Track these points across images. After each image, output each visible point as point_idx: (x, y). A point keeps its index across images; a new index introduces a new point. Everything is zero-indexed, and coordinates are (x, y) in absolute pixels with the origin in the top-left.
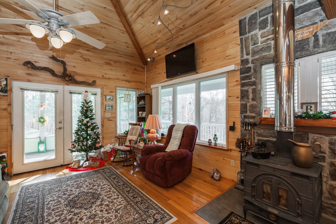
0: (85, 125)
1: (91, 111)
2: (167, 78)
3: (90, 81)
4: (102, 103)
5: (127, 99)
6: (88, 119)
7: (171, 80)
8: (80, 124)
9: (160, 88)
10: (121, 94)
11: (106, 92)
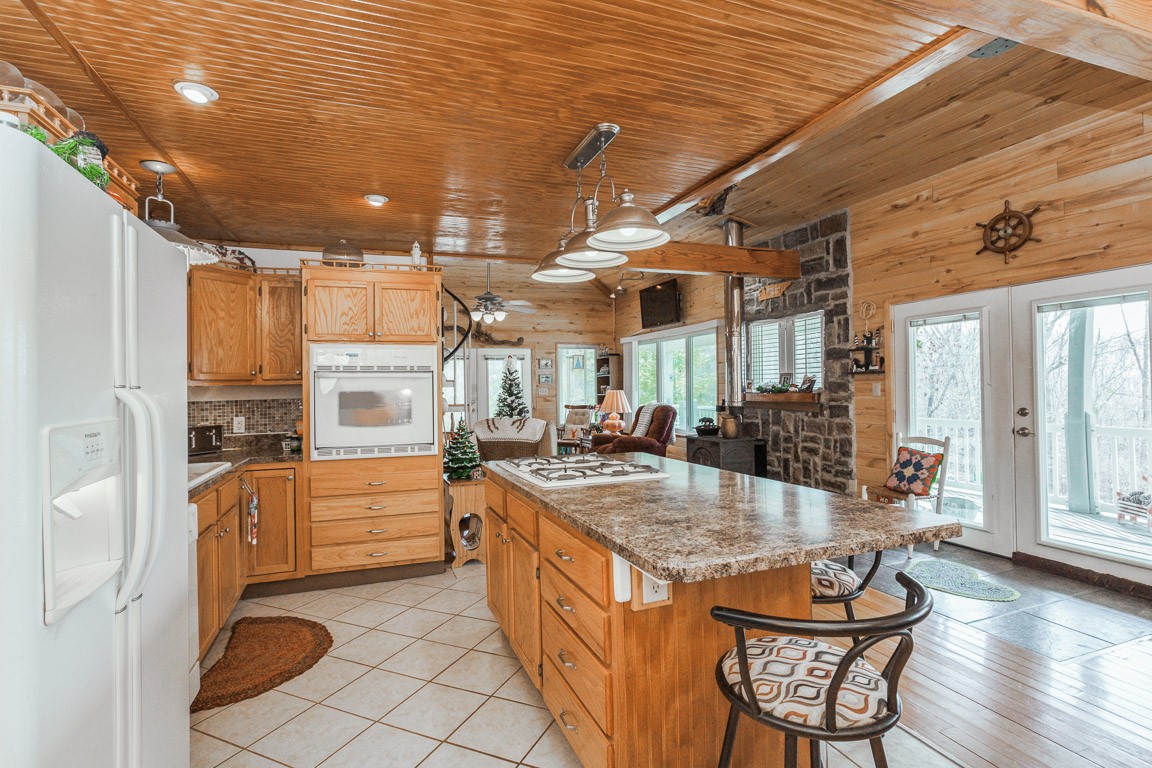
0: (509, 406)
1: (518, 385)
2: (644, 327)
3: (515, 340)
4: (533, 372)
5: (580, 365)
6: (513, 398)
7: (651, 331)
8: (501, 404)
9: (635, 343)
10: (567, 354)
11: (540, 354)
